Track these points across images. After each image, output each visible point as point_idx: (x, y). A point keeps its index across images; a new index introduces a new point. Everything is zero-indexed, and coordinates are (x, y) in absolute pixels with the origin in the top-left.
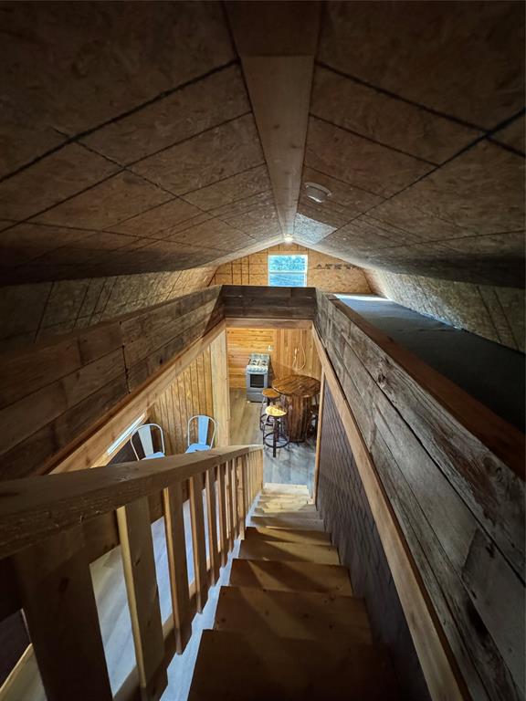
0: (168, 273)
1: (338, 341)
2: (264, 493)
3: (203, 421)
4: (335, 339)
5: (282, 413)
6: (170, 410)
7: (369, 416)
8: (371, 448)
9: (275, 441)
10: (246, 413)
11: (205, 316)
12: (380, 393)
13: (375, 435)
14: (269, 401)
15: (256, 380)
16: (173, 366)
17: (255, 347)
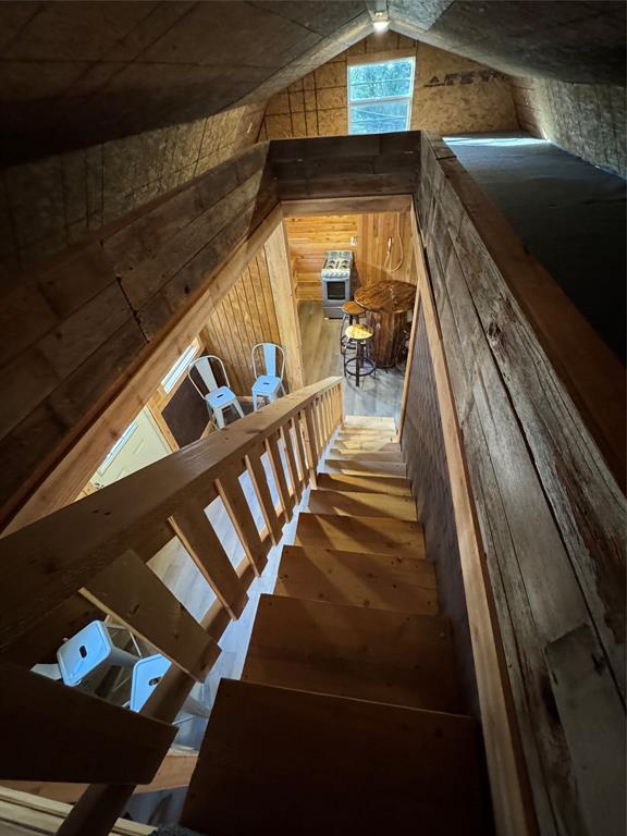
0: (184, 127)
1: (442, 239)
2: (343, 428)
3: (269, 350)
4: (438, 237)
5: (366, 334)
6: (228, 337)
7: (467, 380)
8: (463, 423)
9: (358, 369)
10: (324, 333)
11: (246, 205)
12: (488, 354)
13: (471, 409)
14: (353, 318)
15: (335, 289)
16: (208, 293)
17: (332, 241)
